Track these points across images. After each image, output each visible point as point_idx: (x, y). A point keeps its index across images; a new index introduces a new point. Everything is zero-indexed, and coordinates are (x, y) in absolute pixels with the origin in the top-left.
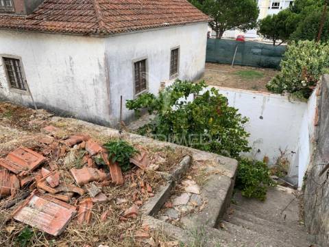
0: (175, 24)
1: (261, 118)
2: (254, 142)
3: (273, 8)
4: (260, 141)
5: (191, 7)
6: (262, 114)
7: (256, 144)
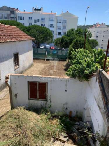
0: (15, 41)
1: (66, 91)
2: (64, 104)
3: (58, 35)
4: (66, 103)
5: (22, 33)
6: (66, 88)
7: (65, 105)
